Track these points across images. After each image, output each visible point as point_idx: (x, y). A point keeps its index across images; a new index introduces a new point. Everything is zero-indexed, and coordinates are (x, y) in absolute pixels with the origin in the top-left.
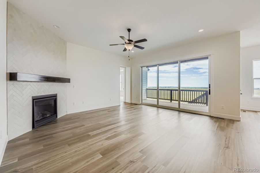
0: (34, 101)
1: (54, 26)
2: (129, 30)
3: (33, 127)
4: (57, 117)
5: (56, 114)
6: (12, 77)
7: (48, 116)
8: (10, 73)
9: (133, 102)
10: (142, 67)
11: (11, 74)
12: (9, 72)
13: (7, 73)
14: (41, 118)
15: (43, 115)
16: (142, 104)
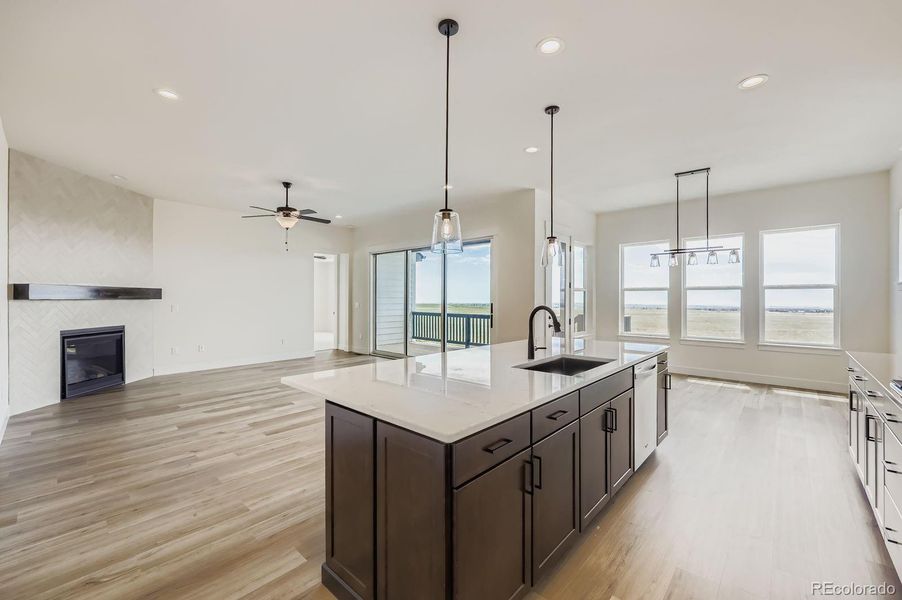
0: (66, 340)
1: (113, 176)
2: (287, 185)
3: (63, 396)
4: (123, 379)
5: (120, 375)
6: (19, 292)
7: (99, 376)
8: (15, 285)
9: (356, 349)
10: (375, 255)
11: (16, 287)
12: (12, 282)
13: (9, 285)
14: (83, 379)
15: (88, 373)
16: (376, 354)
